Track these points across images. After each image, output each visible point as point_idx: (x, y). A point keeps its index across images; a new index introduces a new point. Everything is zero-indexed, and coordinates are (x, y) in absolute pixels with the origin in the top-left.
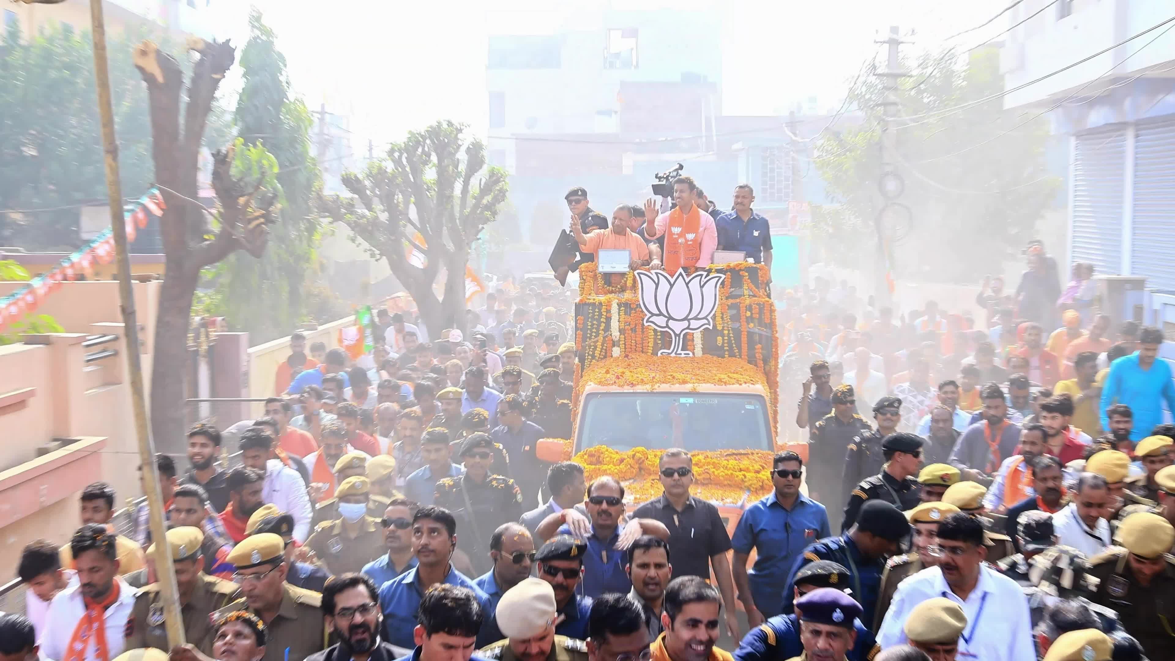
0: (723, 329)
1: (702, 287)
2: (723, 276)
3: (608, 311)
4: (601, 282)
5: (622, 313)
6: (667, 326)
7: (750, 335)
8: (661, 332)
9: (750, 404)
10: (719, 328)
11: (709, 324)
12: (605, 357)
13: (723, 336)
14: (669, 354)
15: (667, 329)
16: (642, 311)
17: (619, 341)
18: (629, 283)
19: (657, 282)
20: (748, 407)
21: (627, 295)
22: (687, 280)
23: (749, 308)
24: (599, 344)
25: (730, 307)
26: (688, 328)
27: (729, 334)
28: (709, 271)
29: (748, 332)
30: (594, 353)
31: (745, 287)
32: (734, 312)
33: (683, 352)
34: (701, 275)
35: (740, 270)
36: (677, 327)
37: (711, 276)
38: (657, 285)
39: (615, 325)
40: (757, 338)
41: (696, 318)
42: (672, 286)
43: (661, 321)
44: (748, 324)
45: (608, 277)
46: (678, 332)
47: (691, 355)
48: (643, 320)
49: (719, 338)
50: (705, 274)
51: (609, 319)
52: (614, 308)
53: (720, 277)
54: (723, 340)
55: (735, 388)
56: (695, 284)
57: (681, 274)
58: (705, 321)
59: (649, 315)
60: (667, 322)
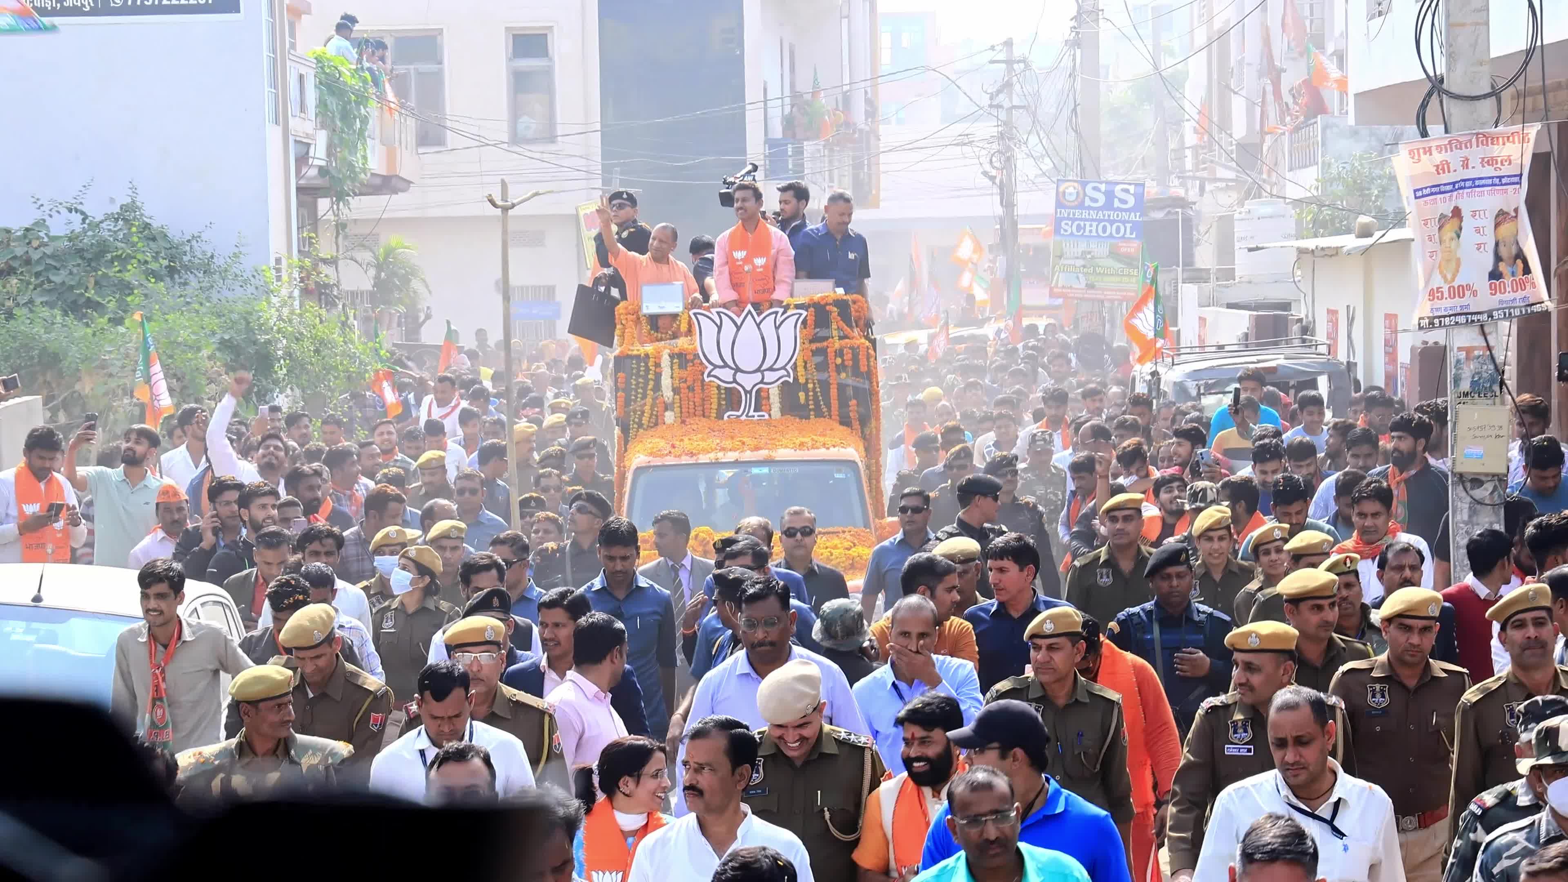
0: (807, 383)
1: (777, 328)
2: (805, 313)
3: (658, 365)
4: (646, 327)
5: (676, 367)
6: (735, 381)
7: (842, 388)
8: (727, 388)
9: (839, 471)
10: (802, 380)
11: (789, 376)
12: (656, 424)
13: (807, 391)
14: (738, 416)
15: (734, 385)
16: (702, 363)
17: (673, 403)
18: (684, 327)
19: (718, 322)
20: (837, 476)
21: (682, 343)
22: (758, 320)
23: (840, 353)
24: (647, 408)
25: (815, 353)
26: (762, 382)
27: (814, 388)
29: (838, 384)
30: (640, 420)
31: (834, 326)
32: (819, 359)
33: (756, 414)
34: (776, 313)
35: (827, 304)
36: (748, 381)
37: (789, 313)
38: (720, 328)
39: (666, 381)
40: (850, 392)
41: (771, 369)
42: (738, 328)
43: (726, 374)
44: (839, 373)
45: (654, 320)
46: (748, 389)
47: (767, 417)
48: (703, 374)
49: (802, 395)
50: (781, 310)
51: (658, 376)
52: (665, 361)
53: (801, 315)
54: (807, 395)
55: (821, 454)
56: (768, 326)
57: (750, 312)
58: (783, 372)
59: (710, 367)
60: (734, 375)
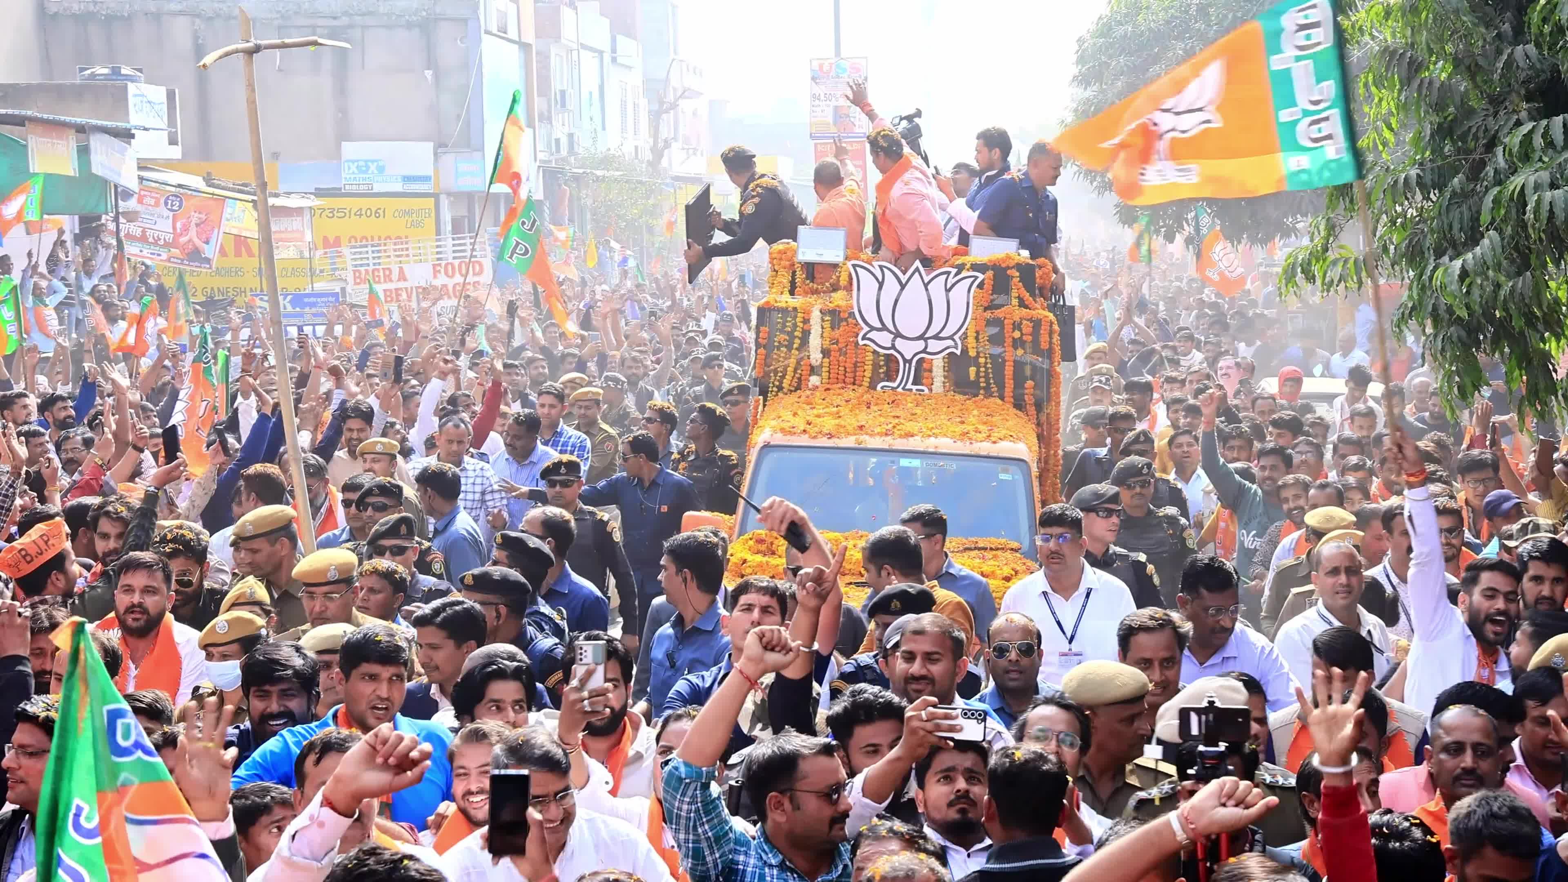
0: (978, 356)
1: (948, 291)
2: (981, 277)
3: (806, 321)
4: (800, 276)
5: (827, 325)
6: (893, 347)
7: (1018, 365)
8: (885, 355)
9: (1006, 471)
10: (972, 353)
11: (956, 348)
12: (798, 388)
13: (978, 366)
14: (893, 389)
15: (892, 352)
16: (857, 324)
17: (821, 366)
18: (843, 282)
19: (880, 279)
20: (1003, 476)
21: (838, 299)
22: (926, 280)
23: (1017, 326)
24: (790, 370)
25: (989, 323)
26: (924, 351)
27: (986, 363)
28: (960, 268)
29: (1014, 361)
30: (781, 382)
31: (1014, 294)
32: (994, 330)
33: (914, 388)
34: (948, 273)
35: (1008, 268)
36: (908, 349)
37: (964, 274)
38: (881, 285)
39: (815, 342)
40: (1028, 371)
41: (936, 337)
42: (903, 287)
43: (884, 338)
44: (1016, 349)
45: (810, 269)
46: (908, 357)
47: (927, 391)
48: (857, 336)
49: (972, 370)
50: (954, 271)
51: (806, 334)
52: (816, 316)
53: (976, 278)
54: (978, 372)
55: (985, 448)
56: (937, 287)
57: (917, 270)
58: (950, 342)
59: (866, 329)
60: (893, 340)
